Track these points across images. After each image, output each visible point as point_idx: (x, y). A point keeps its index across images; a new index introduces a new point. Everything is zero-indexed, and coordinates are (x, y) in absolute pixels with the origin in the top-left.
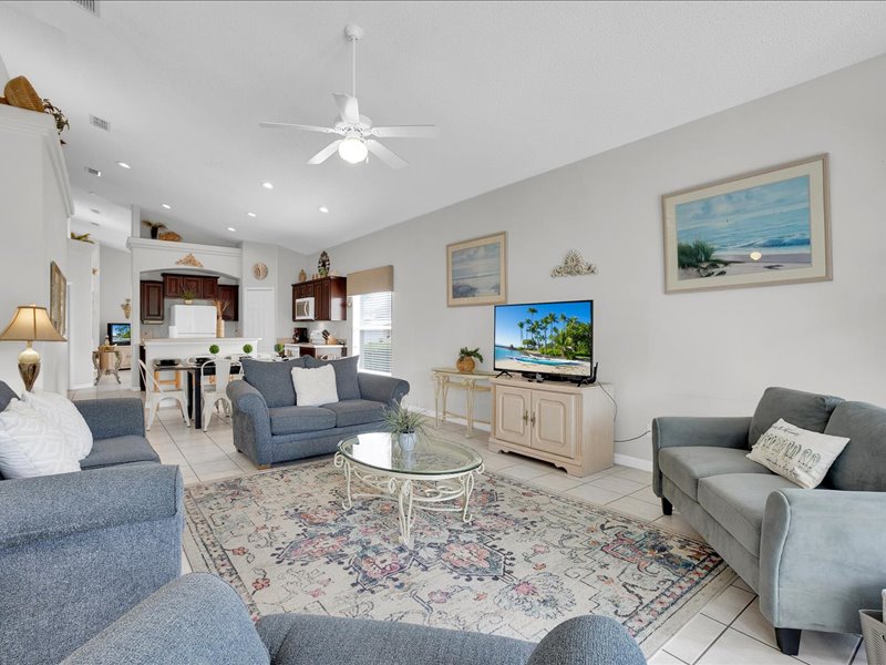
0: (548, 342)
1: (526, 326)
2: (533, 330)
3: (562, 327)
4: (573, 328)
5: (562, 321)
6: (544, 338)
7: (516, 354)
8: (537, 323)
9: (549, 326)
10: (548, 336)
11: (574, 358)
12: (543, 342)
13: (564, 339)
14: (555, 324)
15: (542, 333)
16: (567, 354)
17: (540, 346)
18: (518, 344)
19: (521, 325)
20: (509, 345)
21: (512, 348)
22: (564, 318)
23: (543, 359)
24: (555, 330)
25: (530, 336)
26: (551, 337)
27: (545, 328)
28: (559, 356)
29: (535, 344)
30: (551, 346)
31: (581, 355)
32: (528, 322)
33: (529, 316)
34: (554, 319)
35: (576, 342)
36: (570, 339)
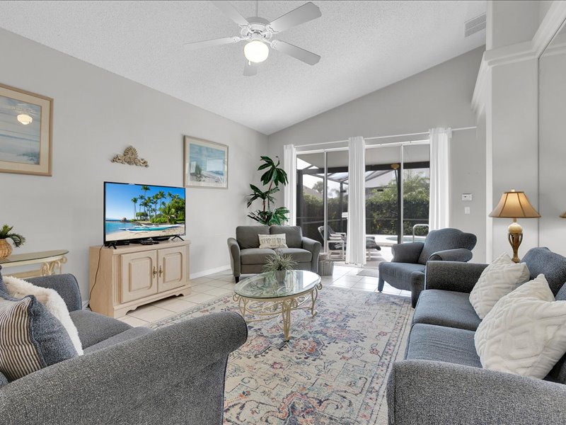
0: (158, 213)
1: (139, 201)
2: (146, 205)
3: (168, 201)
4: (176, 202)
5: (168, 198)
6: (154, 210)
7: (129, 226)
8: (149, 198)
9: (159, 201)
10: (158, 208)
11: (176, 223)
12: (154, 214)
13: (170, 210)
14: (163, 200)
15: (153, 206)
16: (172, 221)
17: (151, 217)
18: (131, 217)
19: (135, 201)
20: (121, 219)
21: (125, 221)
22: (170, 195)
23: (154, 227)
24: (164, 203)
25: (143, 209)
26: (160, 209)
27: (155, 203)
28: (165, 223)
29: (147, 215)
30: (160, 216)
31: (180, 220)
32: (142, 198)
33: (143, 193)
34: (163, 195)
35: (177, 212)
36: (173, 210)
